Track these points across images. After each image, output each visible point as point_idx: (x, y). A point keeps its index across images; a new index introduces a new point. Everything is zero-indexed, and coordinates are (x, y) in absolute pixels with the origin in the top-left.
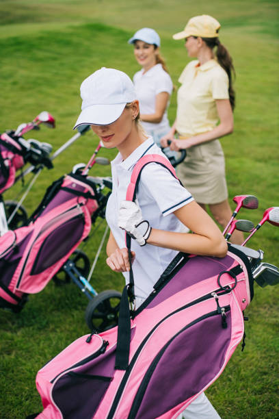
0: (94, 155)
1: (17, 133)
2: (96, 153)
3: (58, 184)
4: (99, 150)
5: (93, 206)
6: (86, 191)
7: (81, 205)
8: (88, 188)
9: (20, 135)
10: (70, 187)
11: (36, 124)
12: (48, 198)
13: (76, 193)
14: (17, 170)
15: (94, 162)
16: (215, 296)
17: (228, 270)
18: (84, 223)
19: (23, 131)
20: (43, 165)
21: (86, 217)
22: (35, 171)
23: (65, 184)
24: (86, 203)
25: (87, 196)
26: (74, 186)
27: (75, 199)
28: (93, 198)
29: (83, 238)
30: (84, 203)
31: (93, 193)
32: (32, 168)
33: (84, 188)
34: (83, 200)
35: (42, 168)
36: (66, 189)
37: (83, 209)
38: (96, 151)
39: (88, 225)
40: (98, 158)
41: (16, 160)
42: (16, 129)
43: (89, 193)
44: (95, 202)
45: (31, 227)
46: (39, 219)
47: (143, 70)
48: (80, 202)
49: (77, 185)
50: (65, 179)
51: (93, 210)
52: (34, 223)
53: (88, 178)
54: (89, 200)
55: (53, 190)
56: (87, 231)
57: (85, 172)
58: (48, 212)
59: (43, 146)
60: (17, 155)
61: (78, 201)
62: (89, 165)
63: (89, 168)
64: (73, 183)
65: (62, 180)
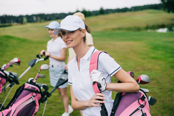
0: (38, 73)
1: (2, 68)
2: (39, 72)
3: (22, 87)
4: (40, 71)
5: (39, 97)
6: (36, 90)
7: (34, 96)
8: (37, 88)
9: (4, 69)
10: (28, 88)
11: (11, 64)
12: (17, 94)
13: (31, 91)
14: (3, 85)
15: (38, 77)
16: (140, 108)
17: (140, 97)
18: (35, 105)
19: (5, 68)
20: (14, 83)
21: (36, 102)
22: (11, 86)
23: (26, 87)
24: (36, 95)
25: (37, 92)
26: (30, 87)
27: (31, 94)
28: (39, 93)
29: (35, 112)
30: (35, 95)
31: (39, 91)
32: (10, 84)
33: (35, 88)
34: (34, 94)
35: (14, 84)
36: (26, 89)
37: (35, 98)
38: (39, 71)
39: (37, 106)
40: (40, 75)
41: (3, 81)
42: (2, 67)
43: (37, 90)
44: (40, 95)
45: (10, 109)
46: (14, 105)
47: (52, 39)
48: (33, 95)
49: (32, 87)
50: (25, 85)
51: (39, 99)
52: (11, 107)
53: (36, 83)
54: (38, 94)
55: (20, 90)
56: (37, 108)
57: (34, 81)
58: (18, 101)
59: (14, 74)
60: (3, 78)
61: (32, 95)
62: (36, 78)
63: (36, 79)
64: (30, 86)
65: (24, 85)
